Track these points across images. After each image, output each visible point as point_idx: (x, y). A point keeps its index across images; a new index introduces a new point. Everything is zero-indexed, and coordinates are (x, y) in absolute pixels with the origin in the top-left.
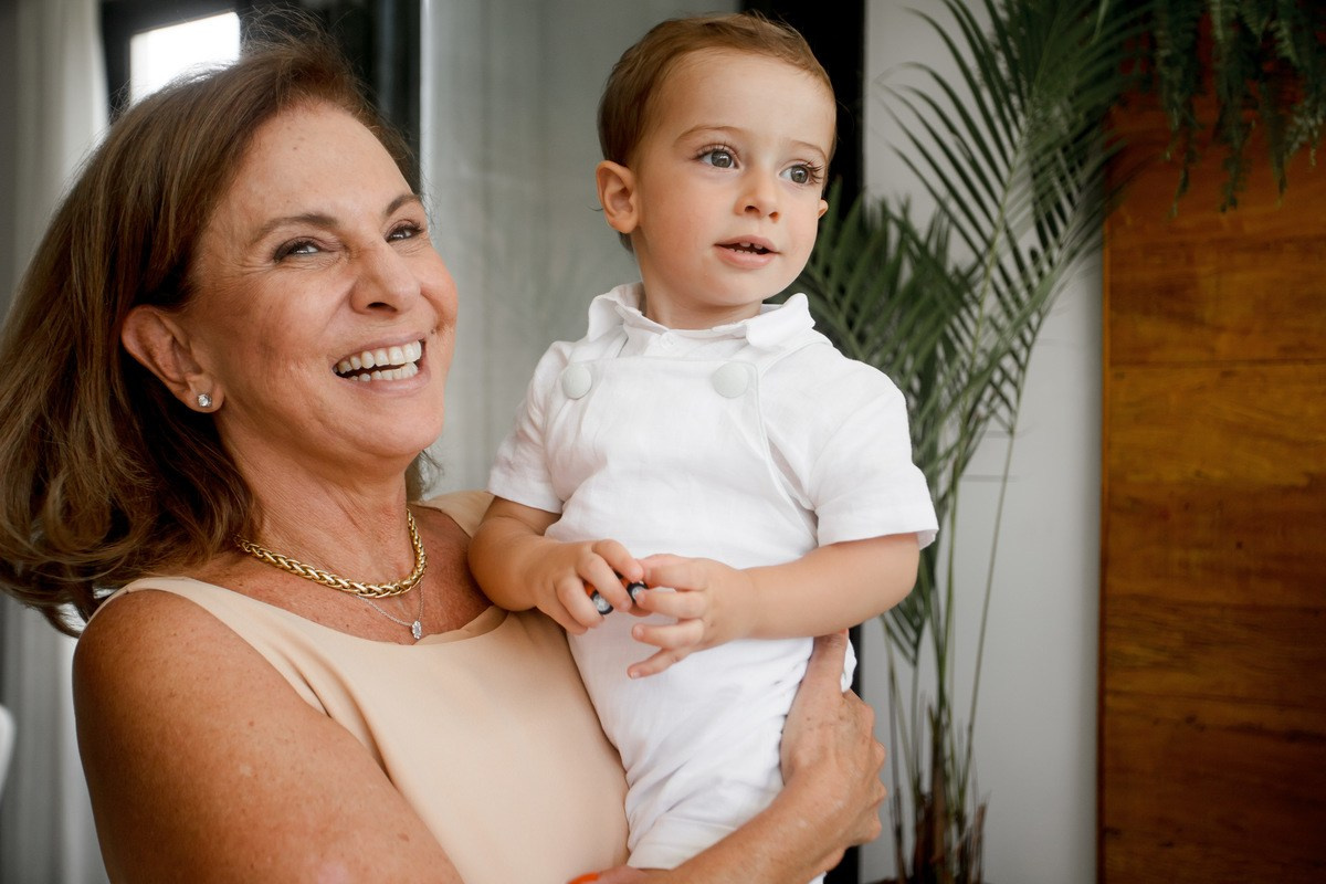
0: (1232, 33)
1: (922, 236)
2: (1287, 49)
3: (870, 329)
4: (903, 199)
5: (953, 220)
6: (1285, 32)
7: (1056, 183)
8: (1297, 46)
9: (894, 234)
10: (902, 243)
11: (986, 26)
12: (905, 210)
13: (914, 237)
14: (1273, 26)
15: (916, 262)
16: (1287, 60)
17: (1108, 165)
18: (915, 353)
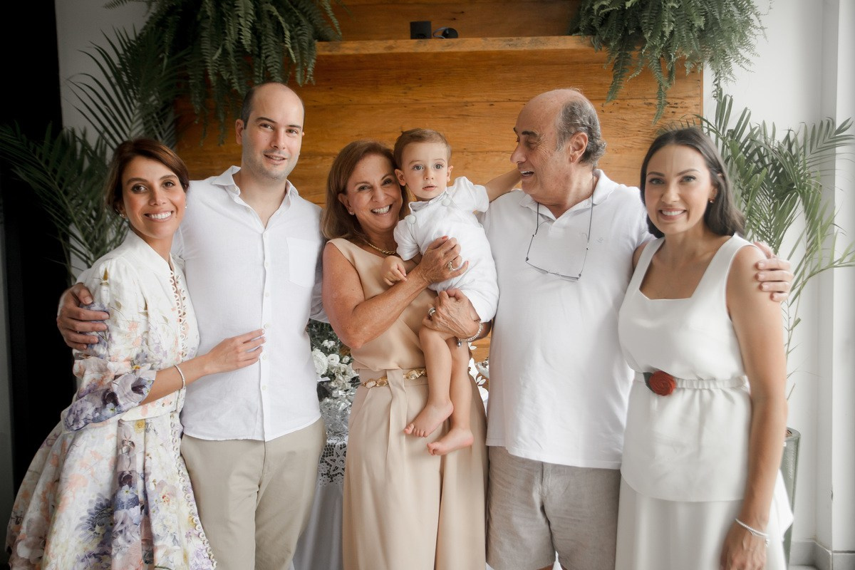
0: (215, 77)
1: (93, 148)
2: (236, 87)
3: (69, 188)
4: (82, 130)
5: (107, 142)
6: (235, 80)
7: (154, 128)
8: (240, 86)
9: (79, 146)
10: (83, 151)
11: (116, 60)
12: (84, 135)
13: (90, 148)
14: (230, 77)
15: (91, 159)
16: (236, 91)
17: (176, 122)
18: (92, 199)
